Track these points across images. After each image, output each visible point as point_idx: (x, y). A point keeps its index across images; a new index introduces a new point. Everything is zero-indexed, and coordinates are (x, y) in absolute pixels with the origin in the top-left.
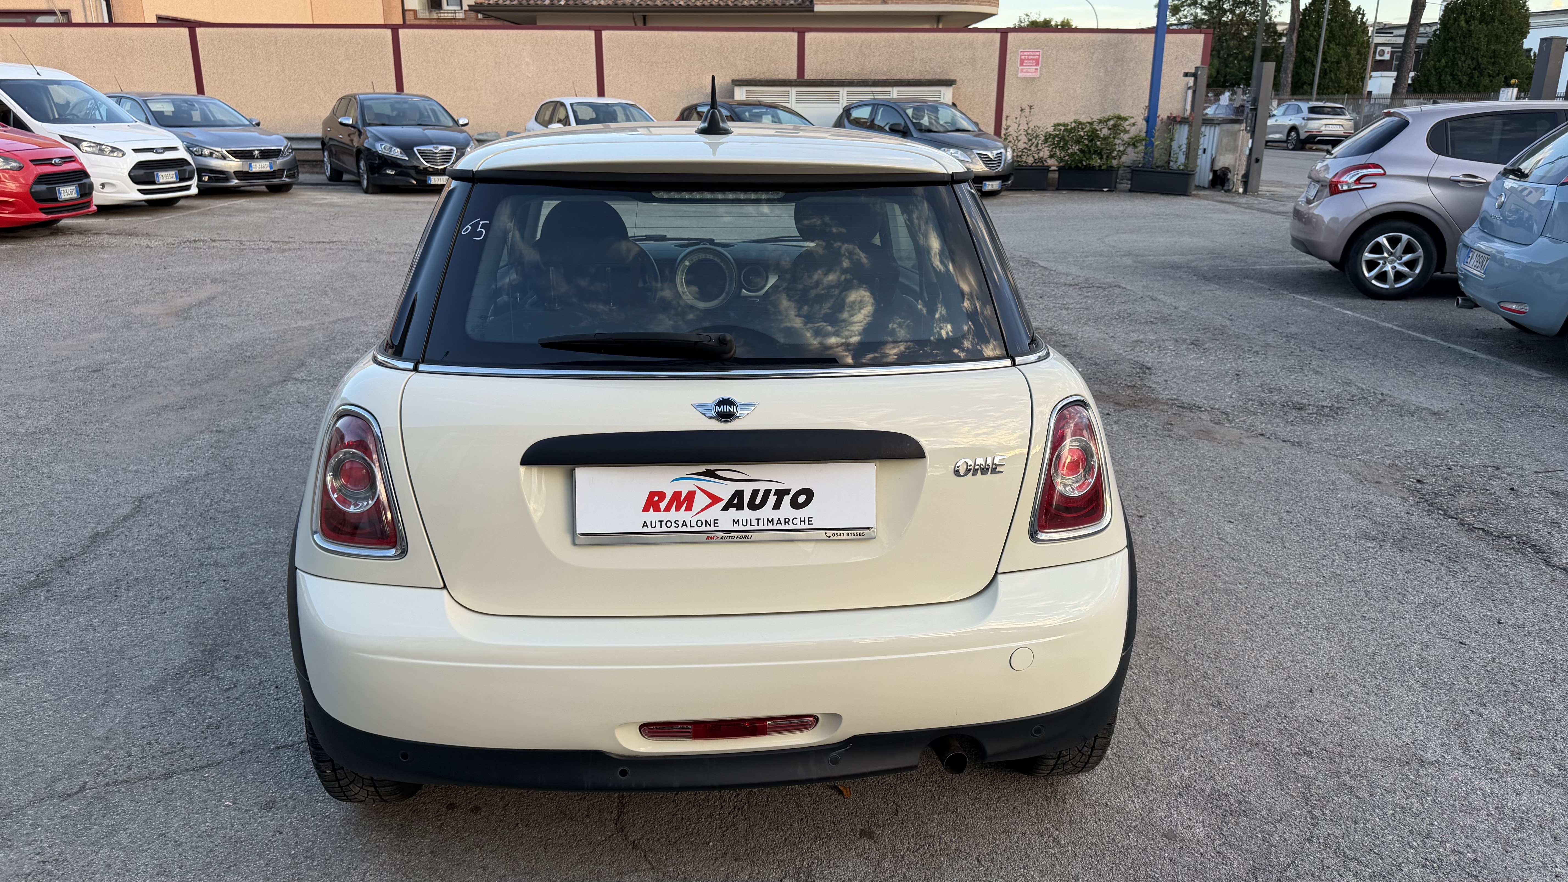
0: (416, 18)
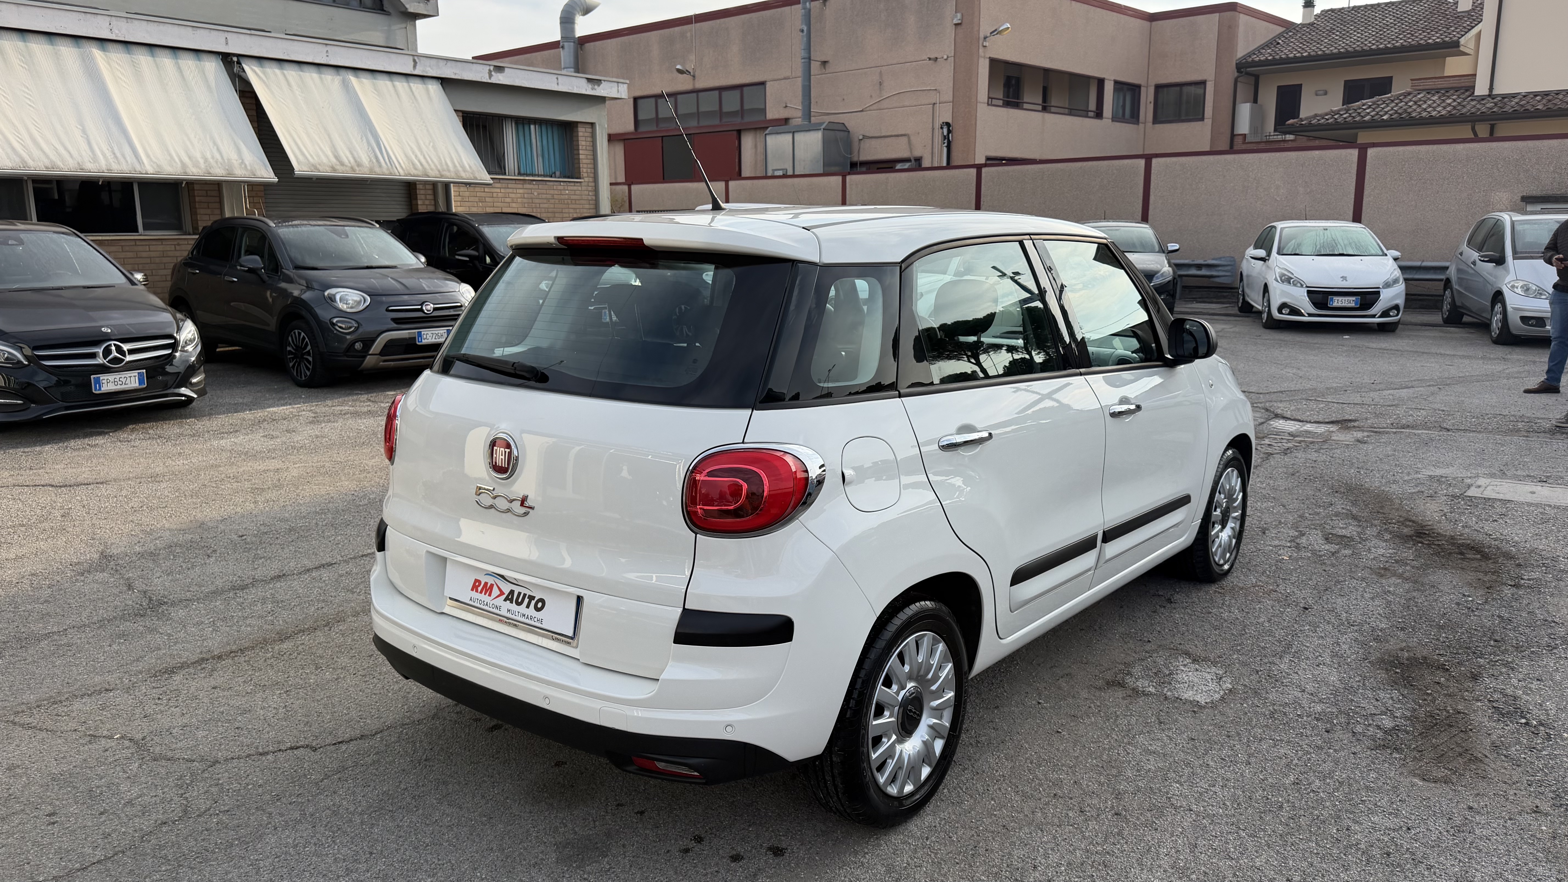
0: (1244, 142)
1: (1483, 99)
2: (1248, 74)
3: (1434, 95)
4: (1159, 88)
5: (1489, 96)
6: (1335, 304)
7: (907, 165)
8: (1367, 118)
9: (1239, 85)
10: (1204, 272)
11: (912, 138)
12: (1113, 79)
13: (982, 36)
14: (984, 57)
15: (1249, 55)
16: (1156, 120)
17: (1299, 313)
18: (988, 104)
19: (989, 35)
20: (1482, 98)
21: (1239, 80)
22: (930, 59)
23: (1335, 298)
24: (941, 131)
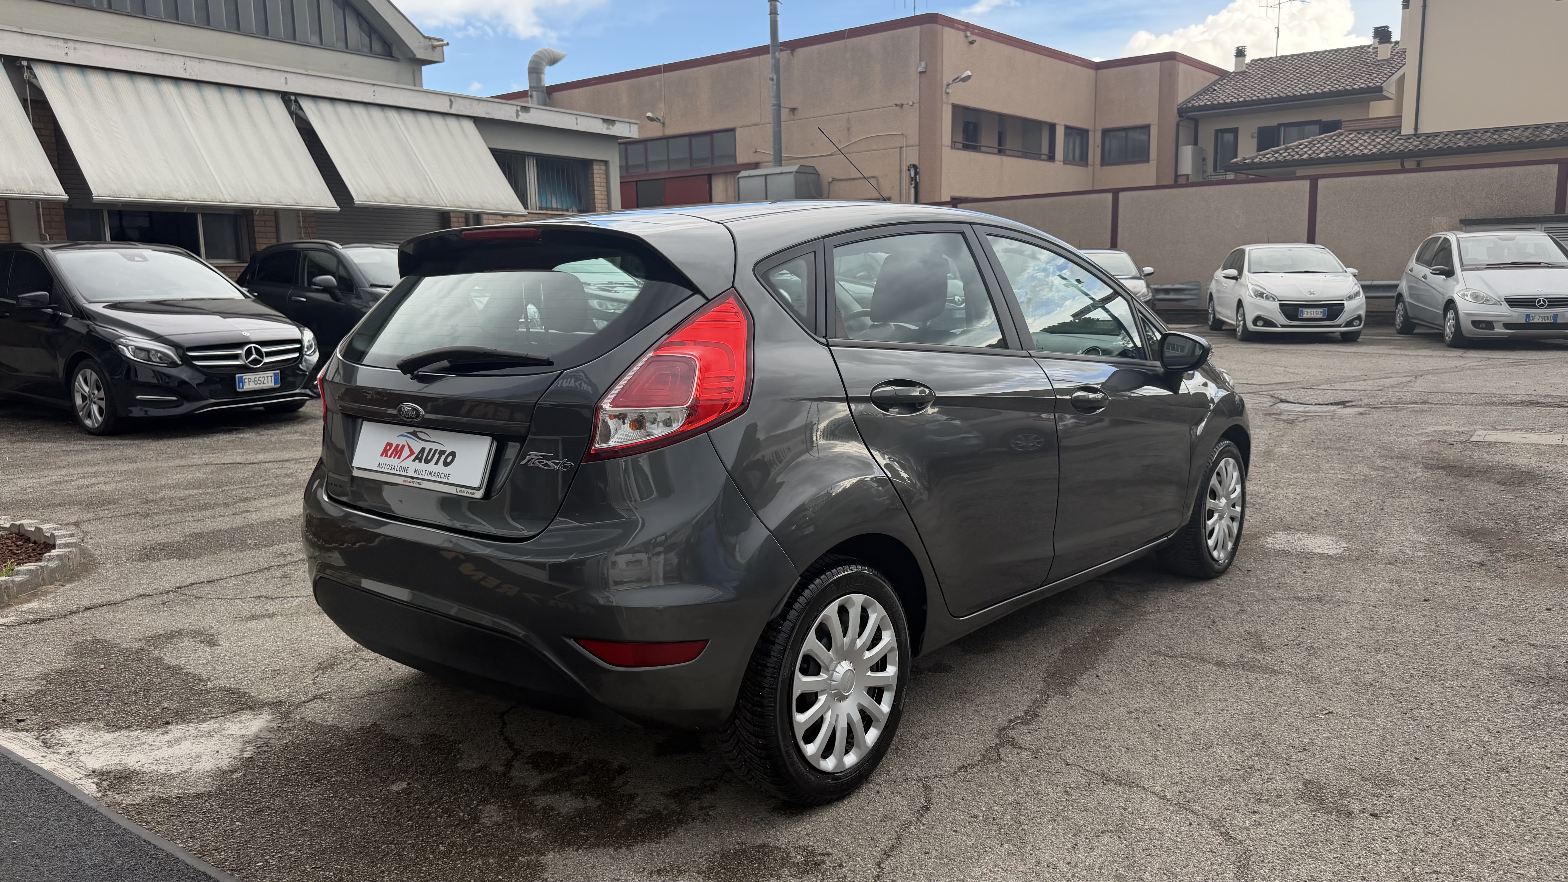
0: (1187, 180)
1: (1409, 139)
2: (1188, 118)
3: (1364, 135)
4: (1106, 132)
5: (1415, 135)
6: (1305, 316)
8: (1305, 156)
9: (1181, 128)
10: (1171, 296)
11: (880, 180)
12: (1063, 123)
13: (945, 84)
14: (947, 103)
15: (1189, 101)
16: (1104, 163)
17: (1273, 325)
18: (952, 148)
19: (951, 82)
20: (1408, 137)
21: (1181, 123)
22: (896, 105)
23: (1305, 310)
24: (908, 172)
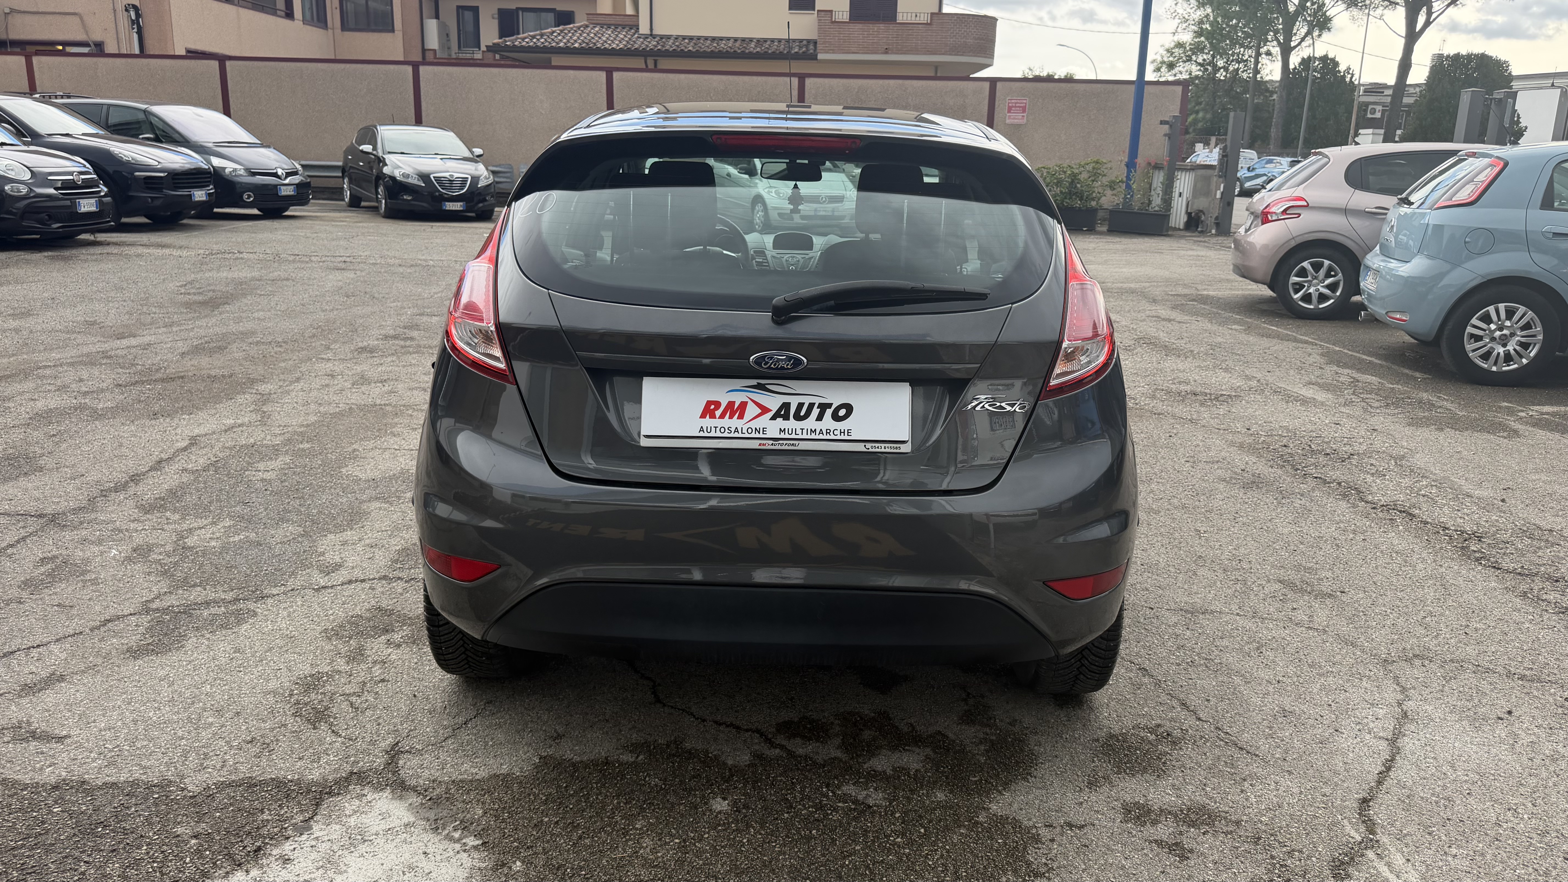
0: (435, 57)
3: (607, 29)
5: (651, 35)
7: (85, 50)
8: (561, 45)
11: (85, 18)
16: (344, 27)
20: (646, 37)
